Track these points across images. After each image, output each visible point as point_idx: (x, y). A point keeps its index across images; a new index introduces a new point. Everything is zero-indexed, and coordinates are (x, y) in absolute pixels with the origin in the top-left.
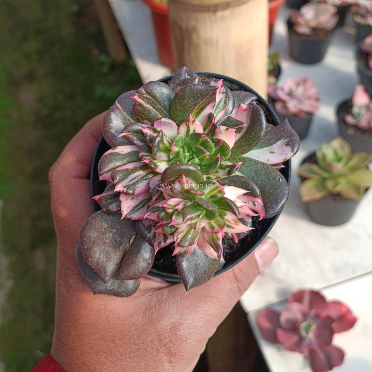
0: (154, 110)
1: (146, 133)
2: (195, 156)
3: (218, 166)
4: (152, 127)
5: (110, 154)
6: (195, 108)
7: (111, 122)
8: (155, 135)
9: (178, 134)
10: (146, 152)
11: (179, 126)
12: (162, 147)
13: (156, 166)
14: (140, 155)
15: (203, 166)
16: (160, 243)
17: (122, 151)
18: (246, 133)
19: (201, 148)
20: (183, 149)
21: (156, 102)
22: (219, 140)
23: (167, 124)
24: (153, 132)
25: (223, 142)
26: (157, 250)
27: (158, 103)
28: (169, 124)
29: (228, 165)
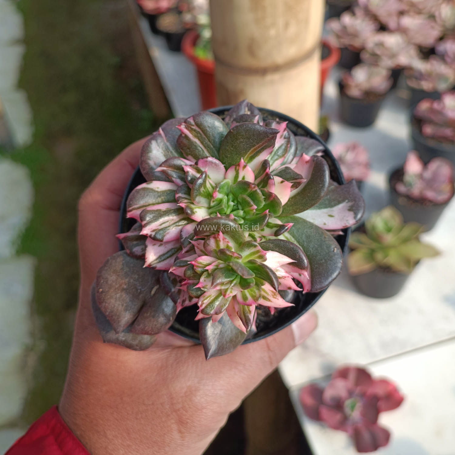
0: (201, 146)
1: (188, 172)
2: (240, 207)
3: (264, 224)
4: (195, 166)
5: (144, 189)
6: (248, 151)
7: (150, 151)
8: (198, 175)
9: (225, 178)
10: (185, 194)
11: (227, 169)
12: (203, 191)
13: (193, 212)
14: (177, 196)
15: (248, 220)
16: (184, 301)
17: (158, 188)
18: (304, 189)
19: (249, 199)
20: (227, 196)
21: (205, 137)
22: (271, 193)
23: (213, 165)
24: (196, 172)
25: (275, 197)
26: (179, 309)
27: (208, 138)
28: (216, 164)
29: (276, 224)
